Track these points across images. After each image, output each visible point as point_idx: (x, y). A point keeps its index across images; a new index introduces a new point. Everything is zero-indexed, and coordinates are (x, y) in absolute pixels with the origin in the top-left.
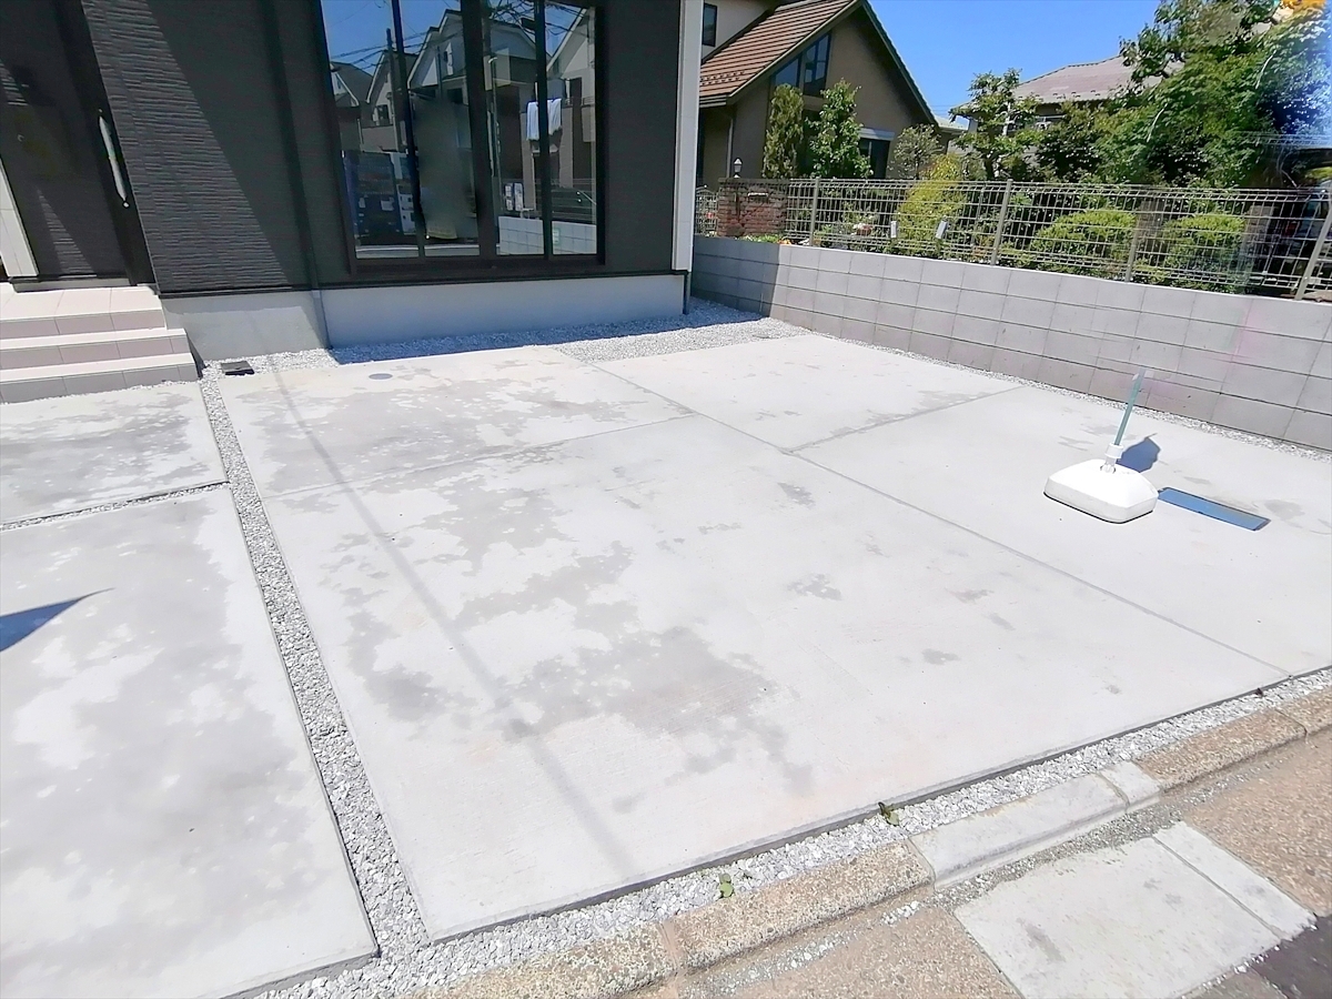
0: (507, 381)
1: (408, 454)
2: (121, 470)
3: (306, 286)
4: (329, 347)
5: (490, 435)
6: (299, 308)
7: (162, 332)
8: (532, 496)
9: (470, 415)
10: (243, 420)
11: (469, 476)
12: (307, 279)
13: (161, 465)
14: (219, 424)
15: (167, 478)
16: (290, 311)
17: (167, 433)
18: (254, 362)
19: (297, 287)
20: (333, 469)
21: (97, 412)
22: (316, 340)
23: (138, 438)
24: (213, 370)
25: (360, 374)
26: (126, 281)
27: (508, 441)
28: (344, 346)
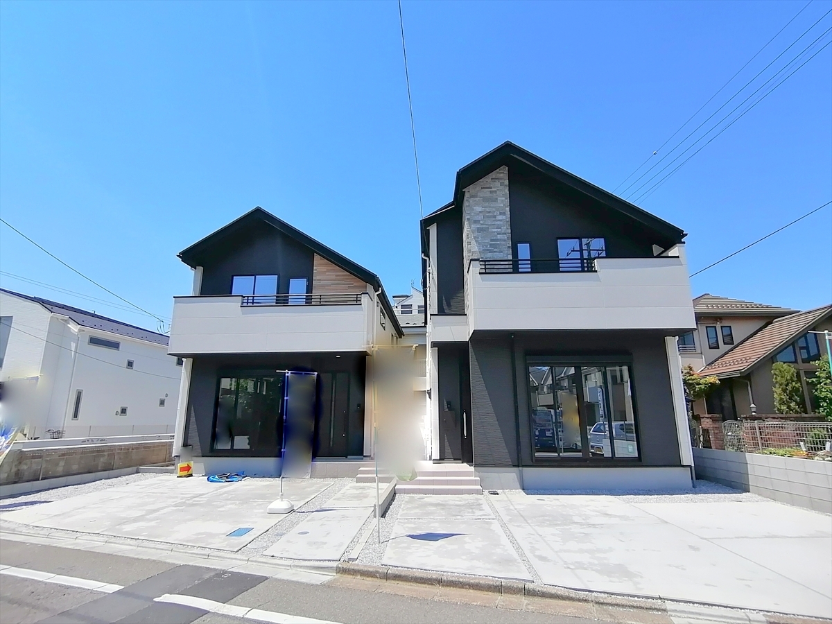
0: (588, 506)
1: (548, 520)
2: (469, 512)
3: (517, 465)
4: (523, 489)
5: (576, 519)
6: (514, 474)
7: (473, 478)
8: (586, 534)
9: (571, 513)
10: (498, 506)
11: (567, 527)
12: (518, 463)
13: (478, 513)
14: (492, 507)
15: (481, 516)
16: (511, 475)
17: (479, 506)
18: (499, 491)
19: (514, 466)
20: (525, 520)
21: (458, 499)
22: (519, 486)
23: (470, 506)
24: (486, 492)
25: (534, 498)
26: (461, 461)
27: (583, 521)
28: (528, 489)
